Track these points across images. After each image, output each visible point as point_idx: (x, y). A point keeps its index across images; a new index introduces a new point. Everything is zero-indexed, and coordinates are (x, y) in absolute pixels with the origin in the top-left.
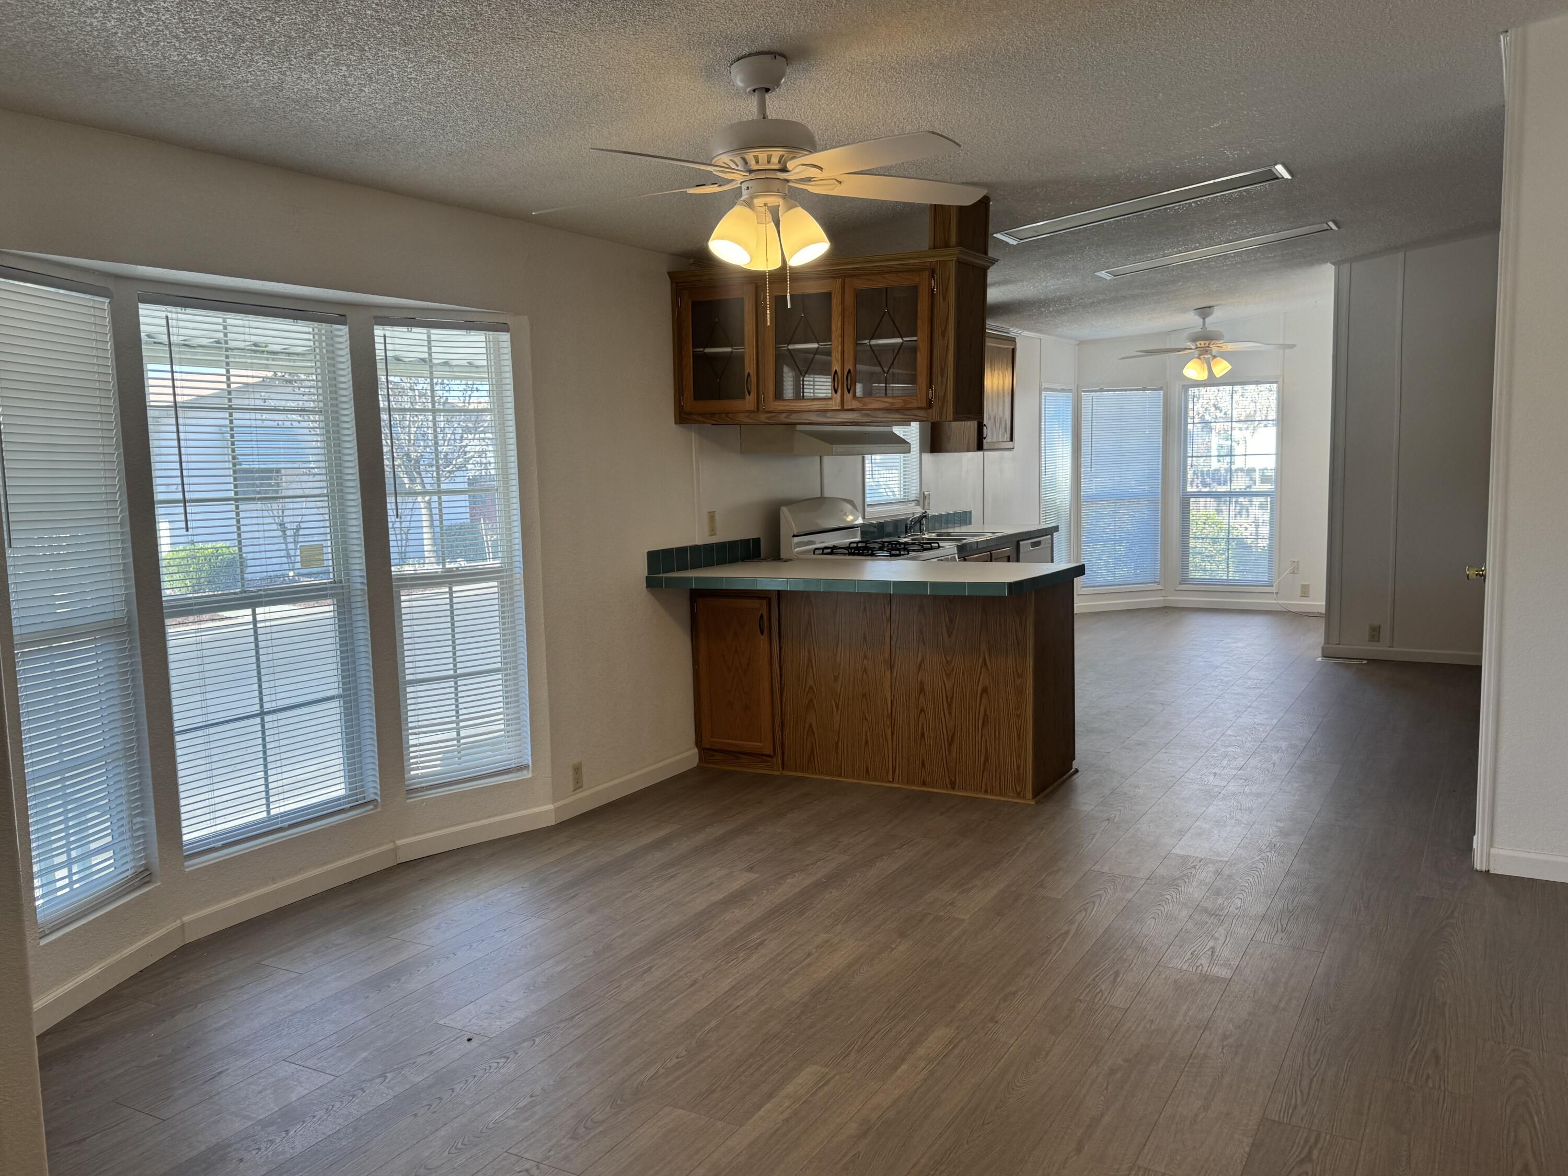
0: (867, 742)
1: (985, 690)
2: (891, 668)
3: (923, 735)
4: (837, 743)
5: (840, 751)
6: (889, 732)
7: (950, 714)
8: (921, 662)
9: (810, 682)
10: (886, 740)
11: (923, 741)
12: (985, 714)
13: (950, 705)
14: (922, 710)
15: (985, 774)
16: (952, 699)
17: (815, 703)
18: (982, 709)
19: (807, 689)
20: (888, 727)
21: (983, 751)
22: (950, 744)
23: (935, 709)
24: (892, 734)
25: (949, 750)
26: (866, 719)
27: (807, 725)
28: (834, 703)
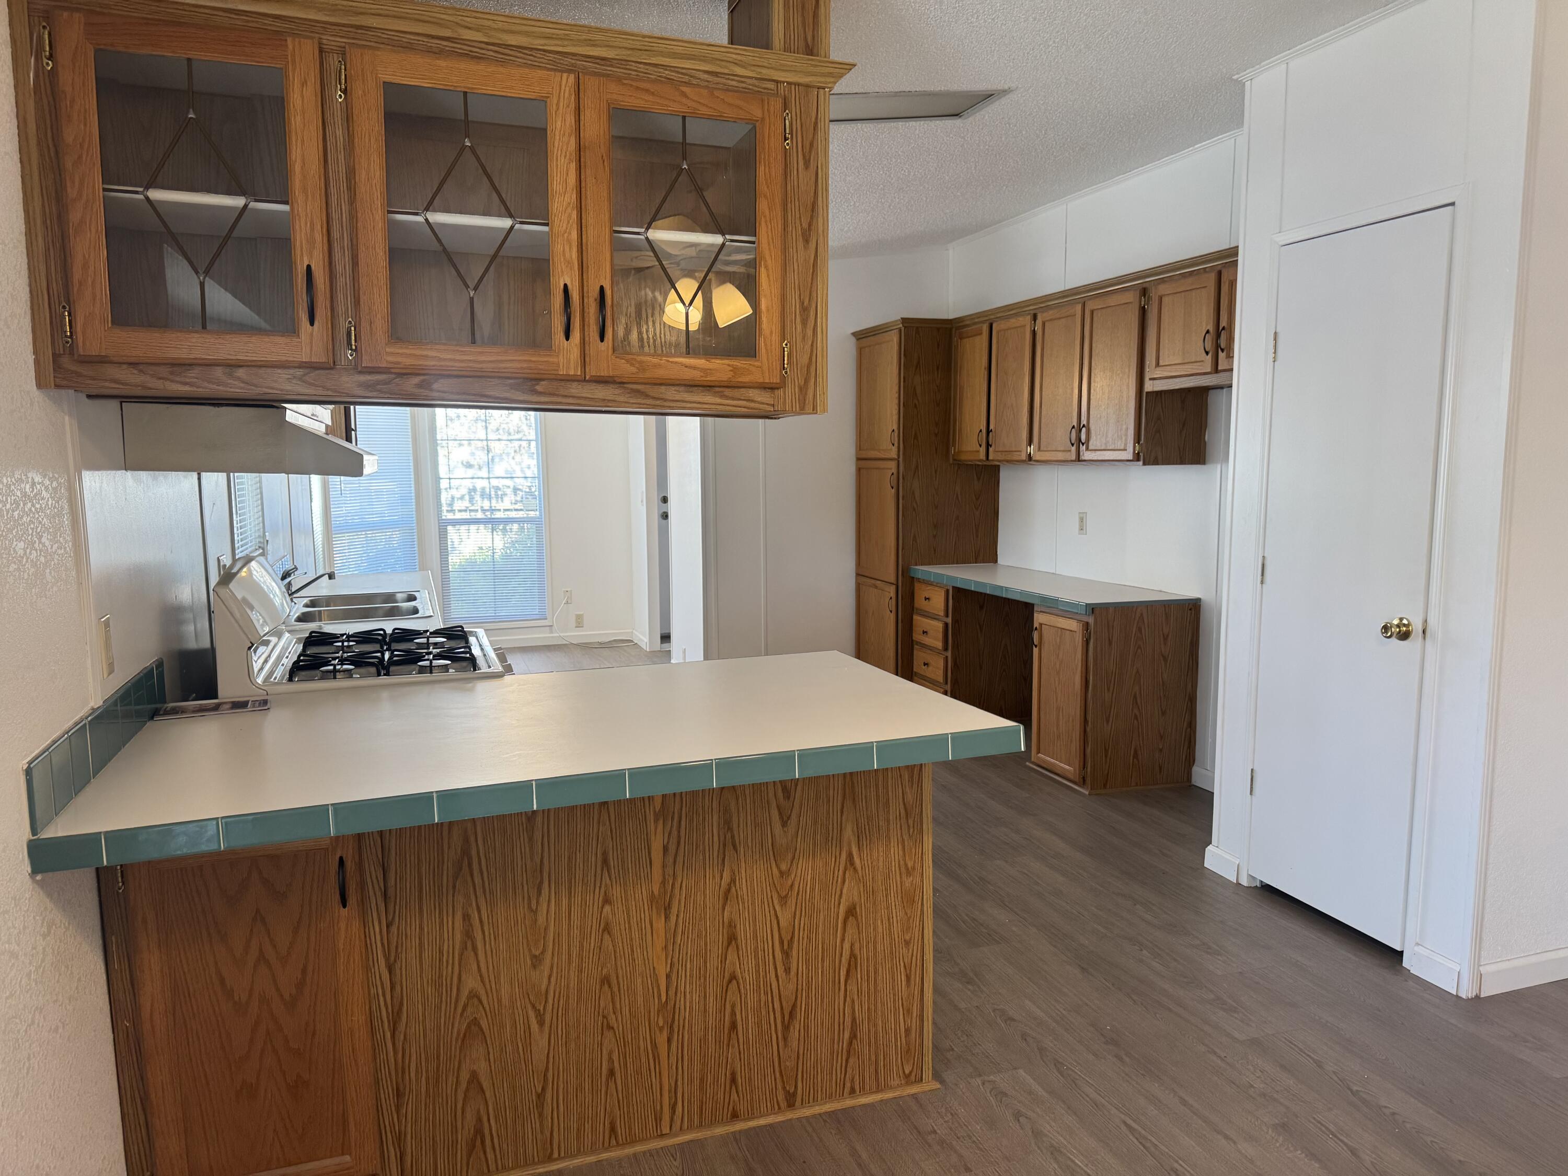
0: (611, 1073)
1: (851, 912)
2: (667, 909)
3: (734, 1026)
4: (541, 1096)
5: (547, 1110)
6: (662, 1039)
7: (787, 970)
8: (729, 885)
9: (471, 983)
10: (656, 1057)
11: (733, 1036)
12: (853, 955)
13: (787, 954)
14: (733, 977)
15: (851, 1061)
16: (791, 941)
17: (484, 1024)
18: (847, 946)
19: (463, 999)
20: (661, 1029)
21: (848, 1020)
22: (786, 1028)
23: (758, 972)
24: (669, 1041)
25: (785, 1039)
26: (610, 1028)
27: (465, 1076)
28: (532, 1014)
